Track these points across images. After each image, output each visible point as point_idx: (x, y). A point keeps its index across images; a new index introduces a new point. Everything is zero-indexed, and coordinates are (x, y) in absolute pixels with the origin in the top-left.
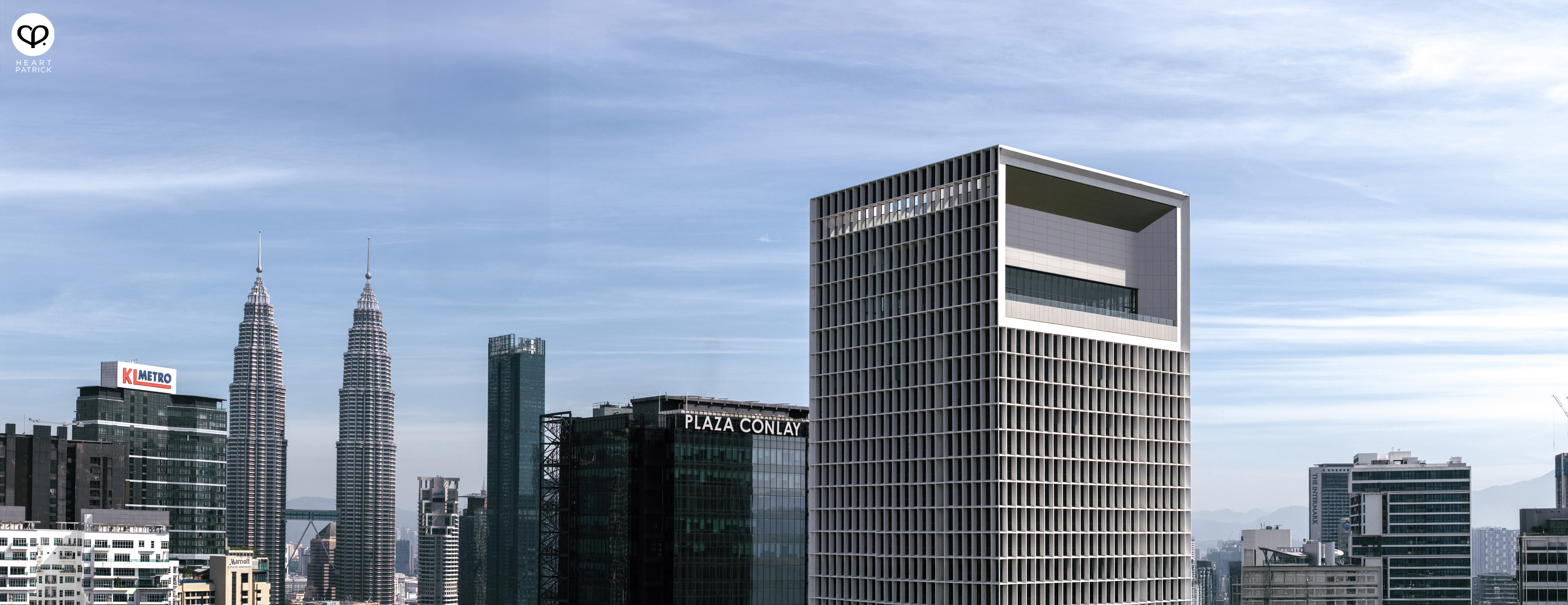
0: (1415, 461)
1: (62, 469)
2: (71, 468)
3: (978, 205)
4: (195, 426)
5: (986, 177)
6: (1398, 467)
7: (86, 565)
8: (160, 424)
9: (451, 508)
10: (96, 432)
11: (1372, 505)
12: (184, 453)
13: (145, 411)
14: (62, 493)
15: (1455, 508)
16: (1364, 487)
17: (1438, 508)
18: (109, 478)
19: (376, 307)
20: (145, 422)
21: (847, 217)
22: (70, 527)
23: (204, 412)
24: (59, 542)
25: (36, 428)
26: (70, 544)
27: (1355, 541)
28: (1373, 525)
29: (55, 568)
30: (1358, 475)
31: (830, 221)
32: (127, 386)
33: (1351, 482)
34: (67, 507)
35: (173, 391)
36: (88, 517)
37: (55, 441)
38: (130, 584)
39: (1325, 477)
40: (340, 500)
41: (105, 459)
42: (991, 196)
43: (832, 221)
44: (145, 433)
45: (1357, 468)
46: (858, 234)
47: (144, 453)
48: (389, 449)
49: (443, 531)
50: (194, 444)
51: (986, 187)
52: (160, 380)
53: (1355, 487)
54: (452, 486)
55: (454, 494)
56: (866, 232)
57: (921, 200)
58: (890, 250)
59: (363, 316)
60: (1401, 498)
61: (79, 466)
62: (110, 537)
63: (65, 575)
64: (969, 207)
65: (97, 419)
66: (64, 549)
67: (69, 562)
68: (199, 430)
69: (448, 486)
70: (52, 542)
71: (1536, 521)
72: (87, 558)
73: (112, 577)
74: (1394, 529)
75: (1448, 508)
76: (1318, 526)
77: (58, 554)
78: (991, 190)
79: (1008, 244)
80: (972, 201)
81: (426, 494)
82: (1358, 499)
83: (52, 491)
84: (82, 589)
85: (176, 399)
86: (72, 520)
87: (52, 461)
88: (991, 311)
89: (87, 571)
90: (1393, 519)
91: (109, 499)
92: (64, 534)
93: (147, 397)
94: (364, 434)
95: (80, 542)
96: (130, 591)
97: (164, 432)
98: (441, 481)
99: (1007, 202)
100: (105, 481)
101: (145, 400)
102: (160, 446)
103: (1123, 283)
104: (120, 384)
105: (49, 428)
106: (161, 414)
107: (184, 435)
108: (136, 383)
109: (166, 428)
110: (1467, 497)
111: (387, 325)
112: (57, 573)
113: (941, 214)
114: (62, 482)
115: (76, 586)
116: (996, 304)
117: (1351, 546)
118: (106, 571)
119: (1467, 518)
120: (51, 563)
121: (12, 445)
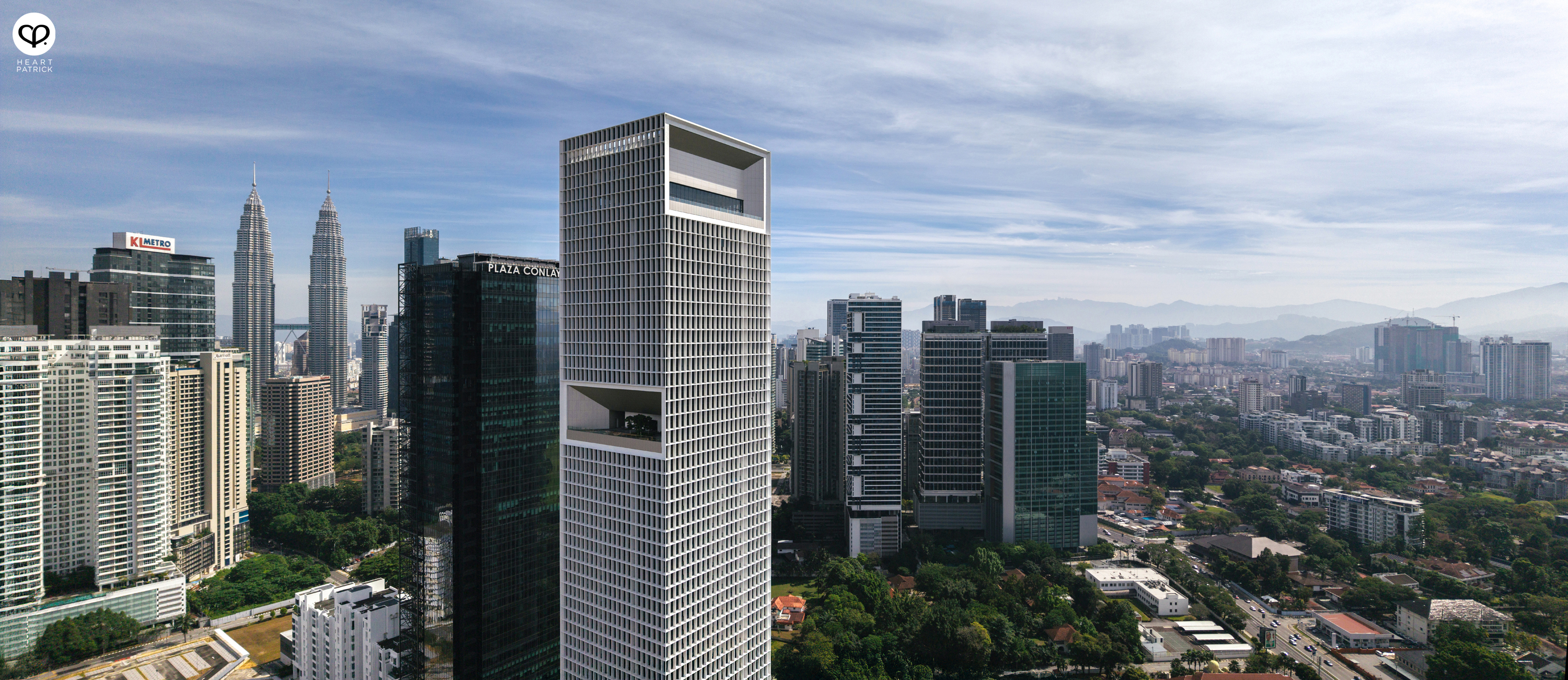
0: (877, 297)
1: (75, 301)
2: (83, 300)
3: (654, 147)
4: (190, 274)
5: (658, 131)
6: (869, 300)
7: (91, 362)
8: (162, 272)
9: (382, 322)
10: (109, 277)
11: (858, 318)
12: (183, 290)
13: (150, 264)
14: (75, 316)
15: (895, 320)
16: (853, 309)
17: (887, 320)
18: (115, 306)
19: (334, 209)
20: (150, 270)
21: (580, 152)
22: (81, 338)
23: (196, 265)
24: (70, 348)
25: (51, 273)
26: (79, 349)
27: (850, 335)
28: (857, 328)
29: (67, 365)
30: (851, 303)
31: (571, 154)
32: (134, 248)
33: (848, 307)
34: (80, 325)
35: (173, 252)
36: (94, 331)
37: (69, 282)
38: (130, 373)
39: (834, 305)
40: (311, 319)
41: (112, 294)
42: (661, 141)
43: (572, 154)
44: (150, 278)
45: (851, 300)
46: (587, 161)
47: (149, 290)
48: (342, 289)
49: (377, 334)
50: (189, 285)
51: (658, 136)
52: (162, 244)
53: (850, 309)
54: (383, 309)
55: (384, 314)
56: (591, 160)
57: (622, 143)
58: (604, 171)
59: (324, 214)
60: (870, 315)
61: (89, 298)
62: (111, 344)
63: (75, 369)
64: (648, 148)
65: (109, 268)
66: (75, 352)
67: (80, 360)
68: (192, 276)
69: (380, 310)
70: (64, 348)
71: (929, 326)
72: (92, 358)
73: (113, 369)
74: (867, 330)
75: (891, 320)
76: (831, 328)
77: (70, 355)
78: (661, 138)
79: (671, 169)
80: (650, 144)
81: (366, 314)
82: (851, 315)
83: (67, 315)
84: (89, 378)
85: (174, 257)
86: (83, 333)
87: (66, 296)
88: (661, 205)
89: (93, 366)
90: (867, 325)
91: (115, 319)
92: (74, 343)
93: (150, 256)
94: (326, 281)
95: (86, 348)
96: (128, 378)
97: (165, 277)
98: (376, 307)
99: (670, 146)
100: (111, 309)
101: (150, 257)
102: (162, 286)
103: (736, 197)
104: (128, 246)
105: (63, 274)
106: (162, 266)
107: (182, 279)
108: (141, 246)
109: (167, 275)
110: (900, 315)
111: (340, 219)
112: (69, 368)
113: (633, 151)
114: (75, 308)
115: (85, 376)
116: (664, 202)
117: (847, 338)
118: (109, 366)
119: (900, 325)
120: (64, 362)
121: (30, 285)
